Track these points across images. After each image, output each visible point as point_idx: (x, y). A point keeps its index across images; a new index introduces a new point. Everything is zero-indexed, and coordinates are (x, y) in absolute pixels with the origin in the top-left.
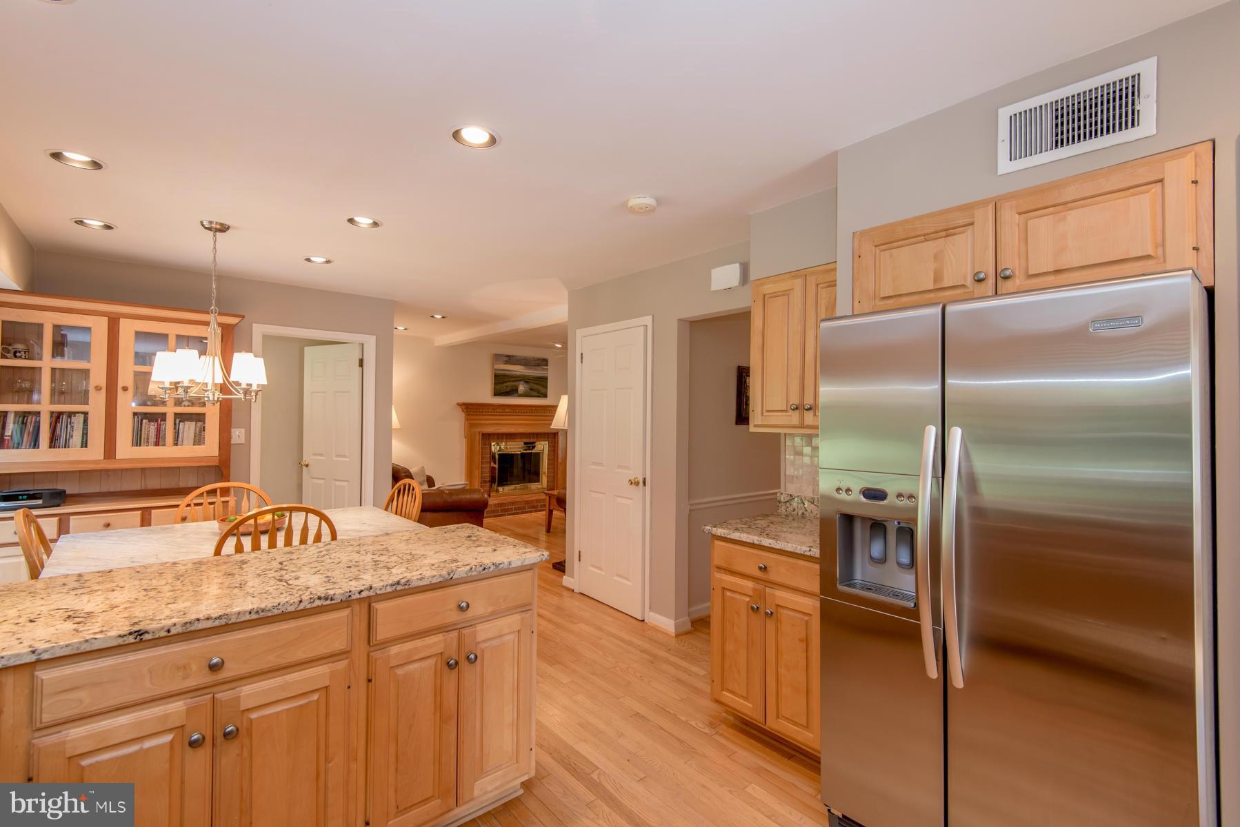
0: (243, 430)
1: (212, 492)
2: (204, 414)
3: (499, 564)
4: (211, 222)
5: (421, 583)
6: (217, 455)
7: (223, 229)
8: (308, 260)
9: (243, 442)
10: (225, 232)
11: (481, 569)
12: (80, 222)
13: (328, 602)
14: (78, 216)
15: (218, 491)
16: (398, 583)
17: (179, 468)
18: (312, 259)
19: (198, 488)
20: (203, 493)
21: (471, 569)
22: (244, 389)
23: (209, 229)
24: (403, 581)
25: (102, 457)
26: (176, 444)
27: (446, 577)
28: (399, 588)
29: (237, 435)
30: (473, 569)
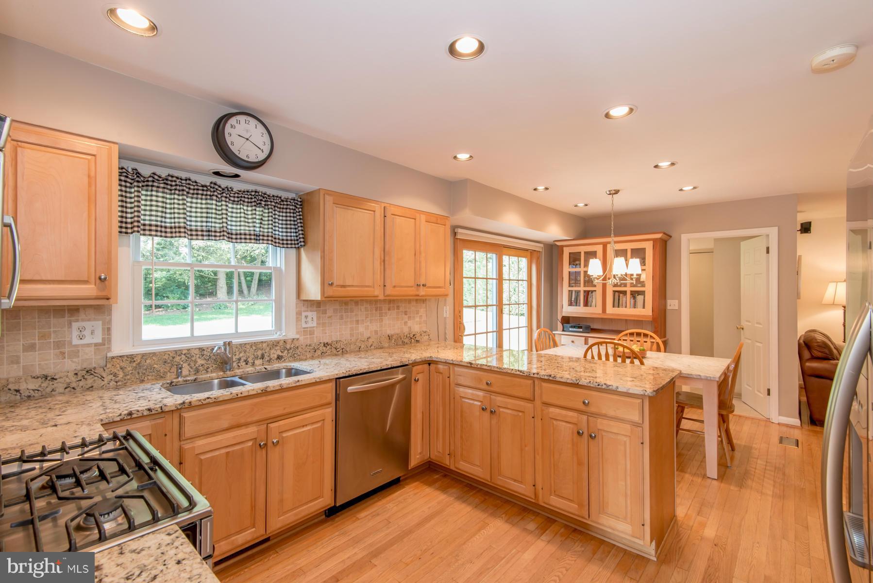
0: (677, 301)
1: (632, 334)
2: (644, 291)
3: (609, 386)
4: (610, 191)
5: (561, 380)
6: (651, 315)
7: (617, 192)
8: (681, 190)
9: (677, 308)
10: (617, 193)
11: (597, 384)
12: (576, 206)
13: (521, 374)
14: (575, 204)
15: (635, 334)
16: (550, 376)
17: (642, 321)
18: (684, 189)
19: (624, 331)
20: (627, 334)
21: (590, 382)
22: (619, 277)
23: (610, 194)
24: (553, 376)
25: (601, 312)
26: (635, 308)
27: (575, 381)
28: (551, 378)
29: (672, 304)
30: (591, 383)
